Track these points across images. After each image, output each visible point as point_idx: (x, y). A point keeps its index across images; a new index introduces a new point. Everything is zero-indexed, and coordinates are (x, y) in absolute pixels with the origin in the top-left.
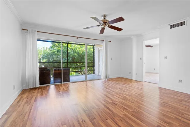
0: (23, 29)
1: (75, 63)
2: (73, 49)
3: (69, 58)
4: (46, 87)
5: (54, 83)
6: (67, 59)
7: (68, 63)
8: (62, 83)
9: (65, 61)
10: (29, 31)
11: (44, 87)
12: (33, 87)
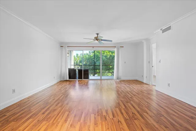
0: (61, 46)
8: (83, 79)
10: (64, 47)
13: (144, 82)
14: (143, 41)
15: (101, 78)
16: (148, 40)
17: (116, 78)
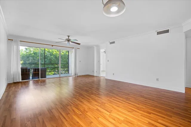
0: (9, 40)
1: (52, 64)
2: (51, 52)
3: (46, 60)
4: (27, 81)
5: (32, 79)
6: (44, 60)
7: (45, 64)
8: (40, 79)
9: (42, 63)
10: (14, 41)
11: (25, 82)
12: (16, 82)
13: (95, 75)
14: (94, 46)
15: (60, 76)
16: (98, 46)
17: (74, 75)
